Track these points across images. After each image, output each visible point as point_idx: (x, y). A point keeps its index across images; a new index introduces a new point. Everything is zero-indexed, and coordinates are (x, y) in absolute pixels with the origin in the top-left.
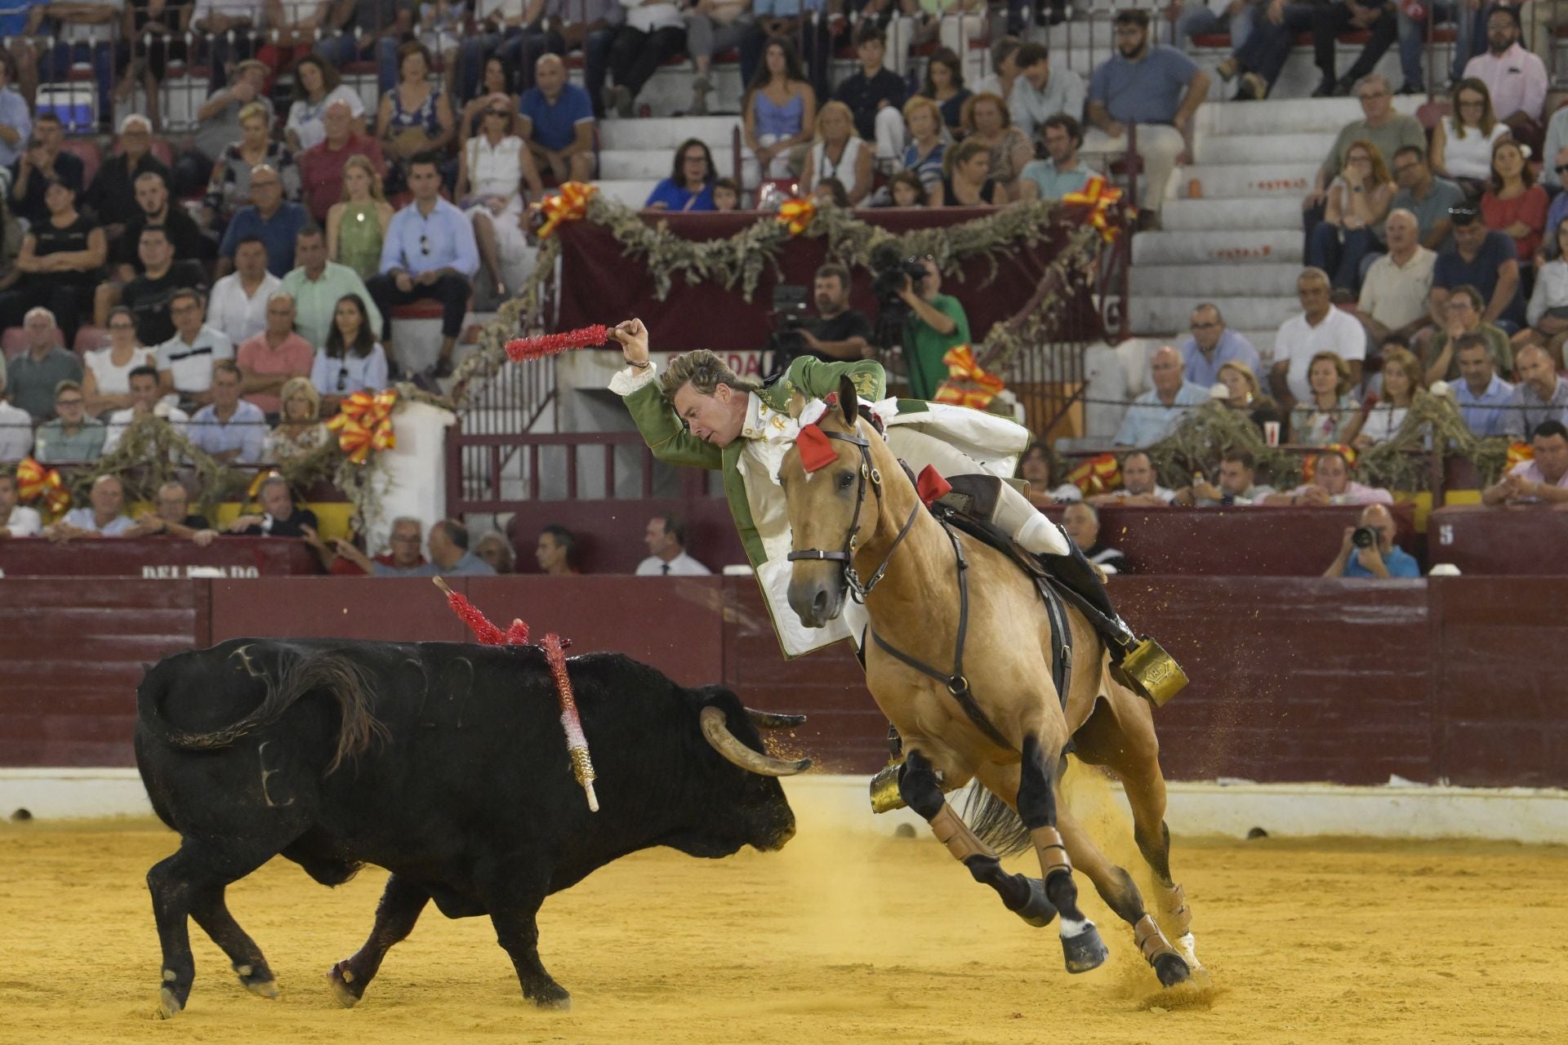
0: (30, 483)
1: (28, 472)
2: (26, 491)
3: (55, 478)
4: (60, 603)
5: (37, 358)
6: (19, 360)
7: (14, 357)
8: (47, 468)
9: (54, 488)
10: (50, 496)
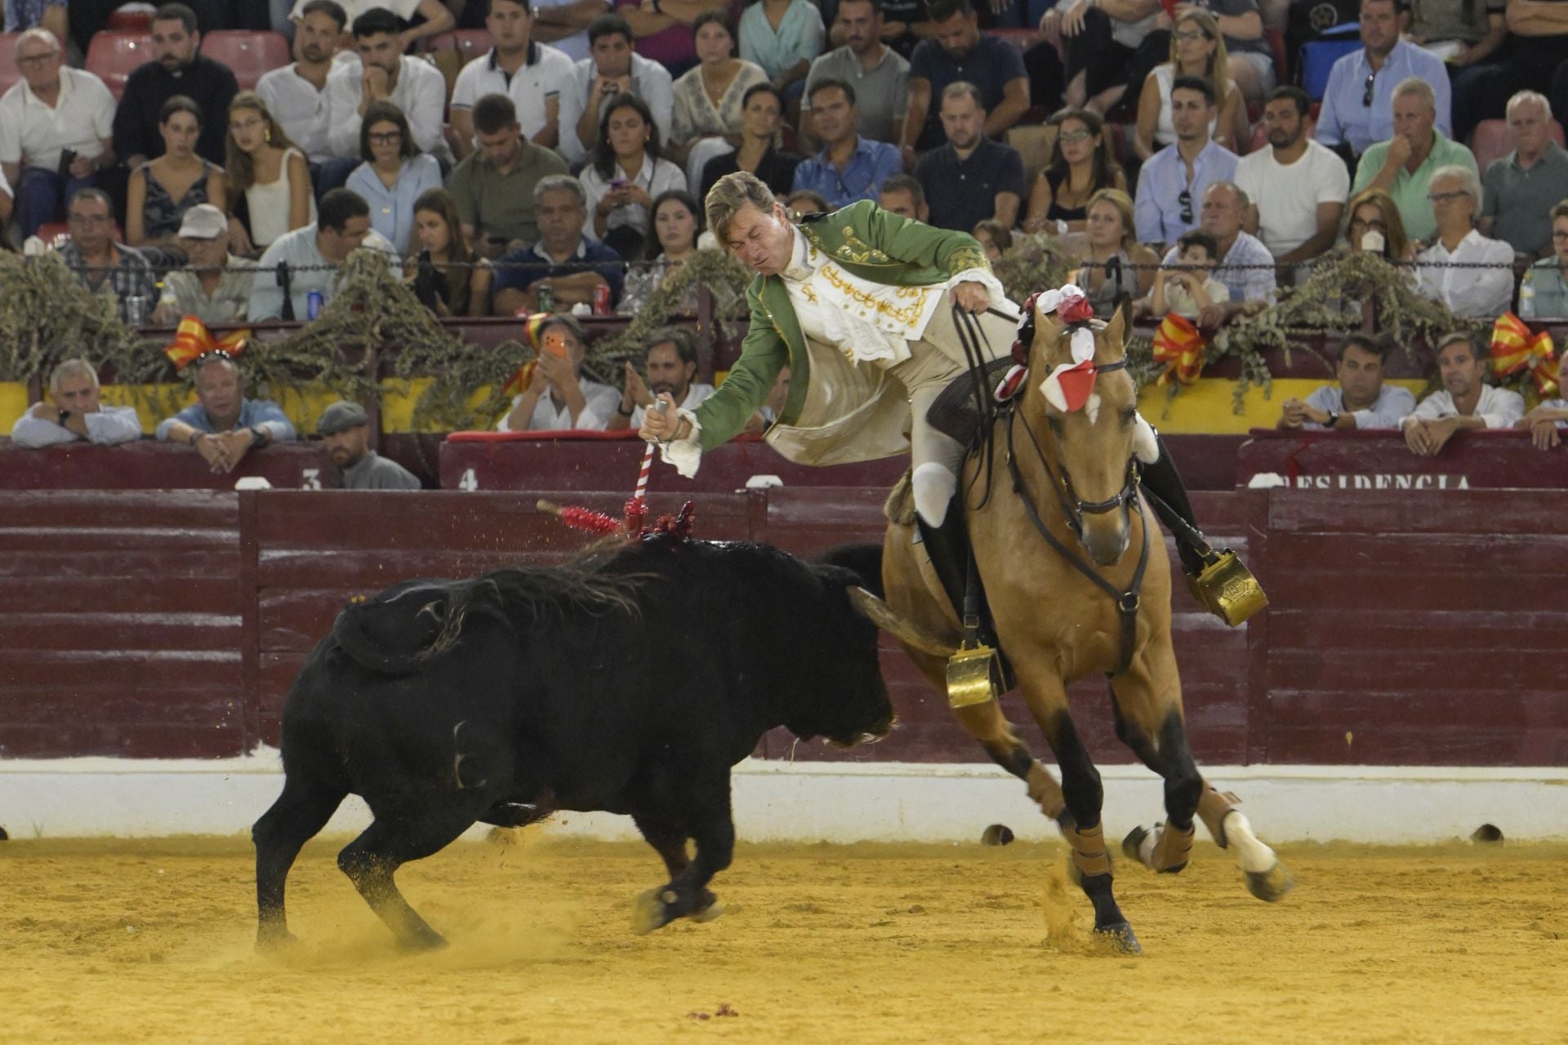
0: (1510, 350)
1: (1507, 334)
2: (1503, 363)
3: (1546, 344)
4: (1550, 528)
5: (1526, 165)
6: (1499, 169)
7: (1492, 163)
8: (1535, 328)
9: (1545, 358)
10: (1539, 369)
